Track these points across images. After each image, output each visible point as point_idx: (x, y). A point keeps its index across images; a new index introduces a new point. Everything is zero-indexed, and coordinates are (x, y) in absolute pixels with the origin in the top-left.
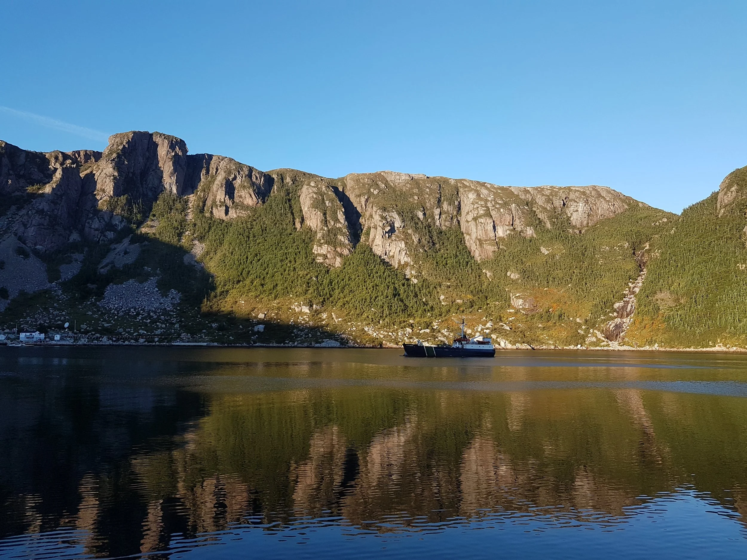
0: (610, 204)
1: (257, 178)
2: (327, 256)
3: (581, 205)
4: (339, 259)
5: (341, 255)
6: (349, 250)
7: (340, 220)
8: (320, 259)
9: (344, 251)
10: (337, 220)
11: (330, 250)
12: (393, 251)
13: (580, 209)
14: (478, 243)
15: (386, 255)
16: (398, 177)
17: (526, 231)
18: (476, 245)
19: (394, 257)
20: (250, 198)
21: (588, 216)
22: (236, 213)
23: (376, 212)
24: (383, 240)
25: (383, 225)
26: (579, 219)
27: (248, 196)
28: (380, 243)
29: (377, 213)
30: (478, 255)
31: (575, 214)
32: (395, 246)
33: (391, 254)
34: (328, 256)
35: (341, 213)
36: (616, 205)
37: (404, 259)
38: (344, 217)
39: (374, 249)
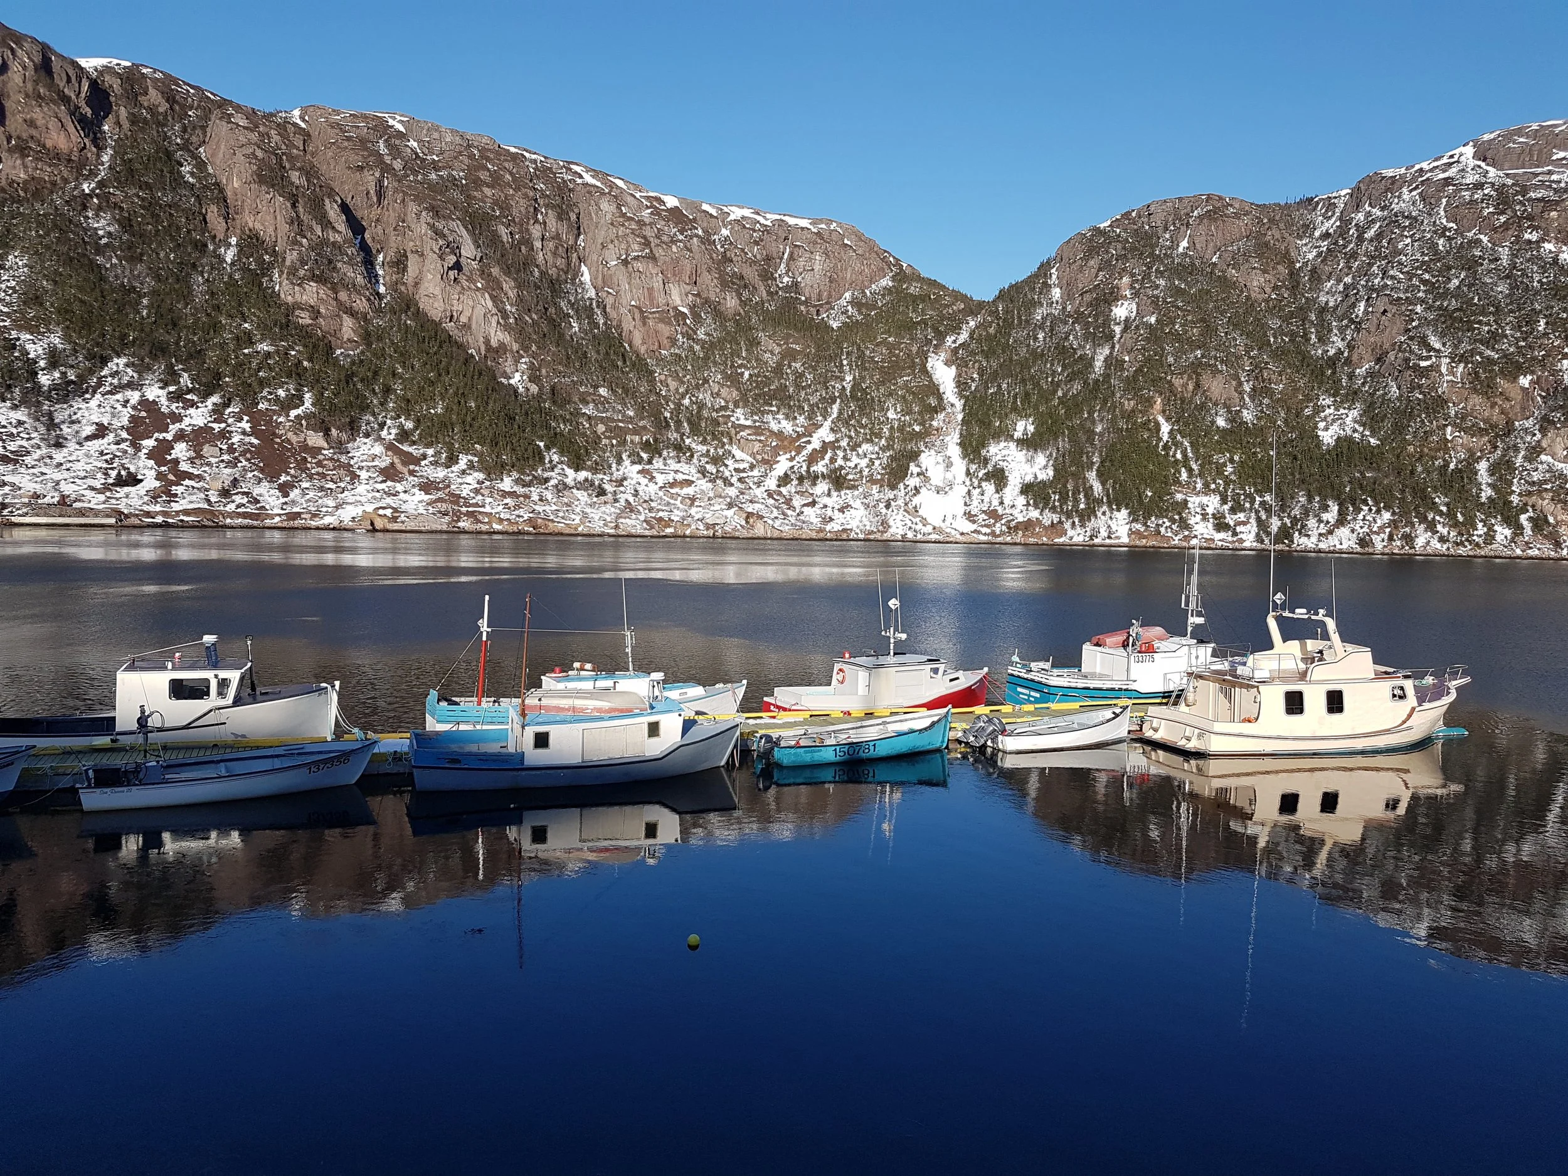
0: (865, 262)
1: (69, 80)
2: (319, 312)
3: (817, 257)
4: (348, 319)
5: (352, 313)
6: (369, 300)
7: (336, 225)
8: (303, 315)
9: (358, 301)
10: (327, 224)
11: (324, 296)
12: (467, 313)
13: (817, 267)
14: (637, 316)
15: (451, 321)
16: (436, 135)
17: (725, 299)
18: (634, 319)
19: (470, 328)
20: (62, 132)
21: (831, 282)
22: (25, 167)
23: (418, 216)
24: (442, 284)
25: (440, 249)
26: (816, 286)
27: (53, 124)
28: (437, 291)
29: (423, 220)
30: (640, 342)
31: (808, 276)
32: (471, 303)
33: (463, 319)
34: (323, 311)
35: (336, 207)
36: (872, 266)
37: (498, 336)
38: (344, 217)
39: (424, 304)
